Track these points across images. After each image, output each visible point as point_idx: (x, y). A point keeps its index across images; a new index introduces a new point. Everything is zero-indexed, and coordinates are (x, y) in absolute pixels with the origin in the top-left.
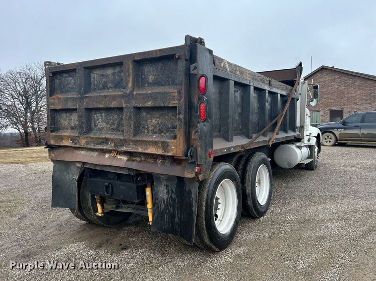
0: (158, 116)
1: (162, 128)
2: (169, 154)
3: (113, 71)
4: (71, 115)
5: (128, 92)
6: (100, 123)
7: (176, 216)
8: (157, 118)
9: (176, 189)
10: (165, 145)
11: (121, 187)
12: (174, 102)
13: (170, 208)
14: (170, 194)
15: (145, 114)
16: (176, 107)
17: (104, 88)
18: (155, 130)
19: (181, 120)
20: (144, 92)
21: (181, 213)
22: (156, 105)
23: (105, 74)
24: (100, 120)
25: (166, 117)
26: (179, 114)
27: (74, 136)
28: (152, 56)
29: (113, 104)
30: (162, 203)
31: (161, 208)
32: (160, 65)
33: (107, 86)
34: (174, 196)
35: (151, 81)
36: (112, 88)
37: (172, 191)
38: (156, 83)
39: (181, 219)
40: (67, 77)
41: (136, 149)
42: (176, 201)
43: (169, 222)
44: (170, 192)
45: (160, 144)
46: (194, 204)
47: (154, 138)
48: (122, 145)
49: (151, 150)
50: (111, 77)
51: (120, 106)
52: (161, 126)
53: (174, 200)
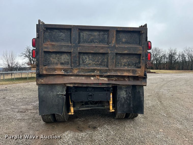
0: (127, 58)
1: (130, 63)
2: (136, 75)
3: (98, 34)
4: (61, 56)
5: (112, 45)
6: (87, 61)
7: (131, 104)
8: (127, 59)
9: (131, 92)
10: (134, 71)
11: (99, 95)
12: (140, 52)
13: (128, 101)
14: (128, 94)
15: (119, 57)
16: (141, 54)
17: (91, 42)
18: (126, 64)
19: (144, 60)
20: (123, 46)
21: (134, 103)
22: (130, 53)
23: (92, 34)
24: (88, 59)
25: (132, 58)
26: (143, 57)
27: (67, 68)
28: (128, 30)
29: (101, 51)
30: (123, 99)
31: (122, 102)
32: (129, 35)
33: (94, 41)
34: (130, 95)
35: (124, 41)
36: (97, 42)
37: (129, 93)
38: (127, 42)
39: (134, 105)
40: (58, 32)
41: (116, 74)
42: (131, 97)
43: (127, 108)
44: (128, 93)
45: (131, 71)
46: (142, 97)
47: (126, 68)
48: (106, 72)
49: (126, 74)
50: (97, 37)
51: (107, 52)
52: (129, 63)
53: (130, 97)
